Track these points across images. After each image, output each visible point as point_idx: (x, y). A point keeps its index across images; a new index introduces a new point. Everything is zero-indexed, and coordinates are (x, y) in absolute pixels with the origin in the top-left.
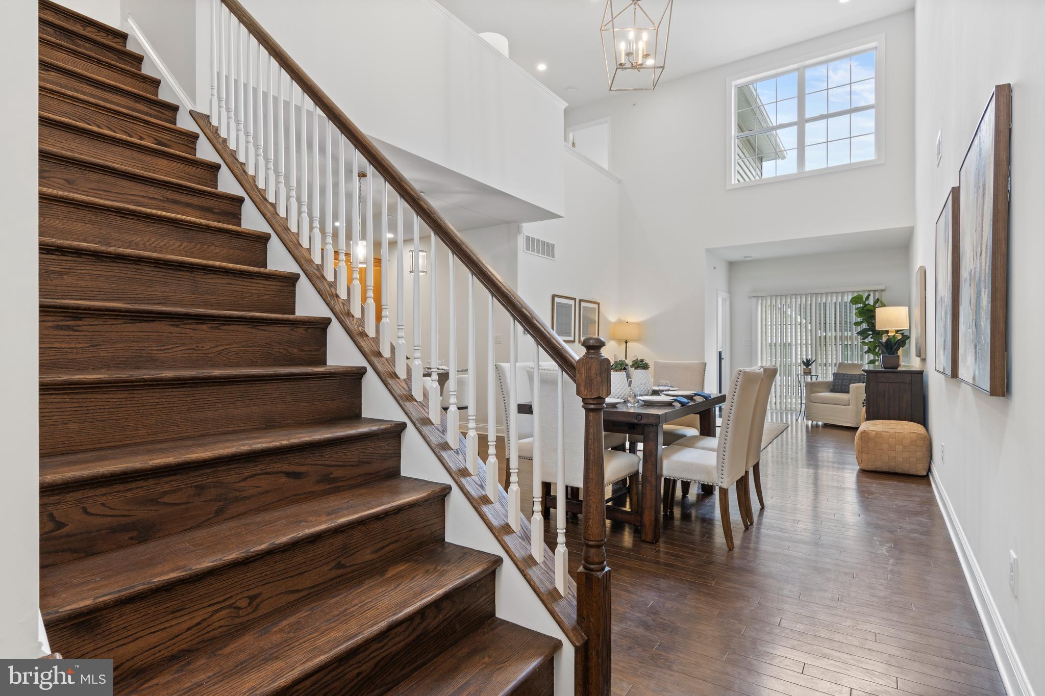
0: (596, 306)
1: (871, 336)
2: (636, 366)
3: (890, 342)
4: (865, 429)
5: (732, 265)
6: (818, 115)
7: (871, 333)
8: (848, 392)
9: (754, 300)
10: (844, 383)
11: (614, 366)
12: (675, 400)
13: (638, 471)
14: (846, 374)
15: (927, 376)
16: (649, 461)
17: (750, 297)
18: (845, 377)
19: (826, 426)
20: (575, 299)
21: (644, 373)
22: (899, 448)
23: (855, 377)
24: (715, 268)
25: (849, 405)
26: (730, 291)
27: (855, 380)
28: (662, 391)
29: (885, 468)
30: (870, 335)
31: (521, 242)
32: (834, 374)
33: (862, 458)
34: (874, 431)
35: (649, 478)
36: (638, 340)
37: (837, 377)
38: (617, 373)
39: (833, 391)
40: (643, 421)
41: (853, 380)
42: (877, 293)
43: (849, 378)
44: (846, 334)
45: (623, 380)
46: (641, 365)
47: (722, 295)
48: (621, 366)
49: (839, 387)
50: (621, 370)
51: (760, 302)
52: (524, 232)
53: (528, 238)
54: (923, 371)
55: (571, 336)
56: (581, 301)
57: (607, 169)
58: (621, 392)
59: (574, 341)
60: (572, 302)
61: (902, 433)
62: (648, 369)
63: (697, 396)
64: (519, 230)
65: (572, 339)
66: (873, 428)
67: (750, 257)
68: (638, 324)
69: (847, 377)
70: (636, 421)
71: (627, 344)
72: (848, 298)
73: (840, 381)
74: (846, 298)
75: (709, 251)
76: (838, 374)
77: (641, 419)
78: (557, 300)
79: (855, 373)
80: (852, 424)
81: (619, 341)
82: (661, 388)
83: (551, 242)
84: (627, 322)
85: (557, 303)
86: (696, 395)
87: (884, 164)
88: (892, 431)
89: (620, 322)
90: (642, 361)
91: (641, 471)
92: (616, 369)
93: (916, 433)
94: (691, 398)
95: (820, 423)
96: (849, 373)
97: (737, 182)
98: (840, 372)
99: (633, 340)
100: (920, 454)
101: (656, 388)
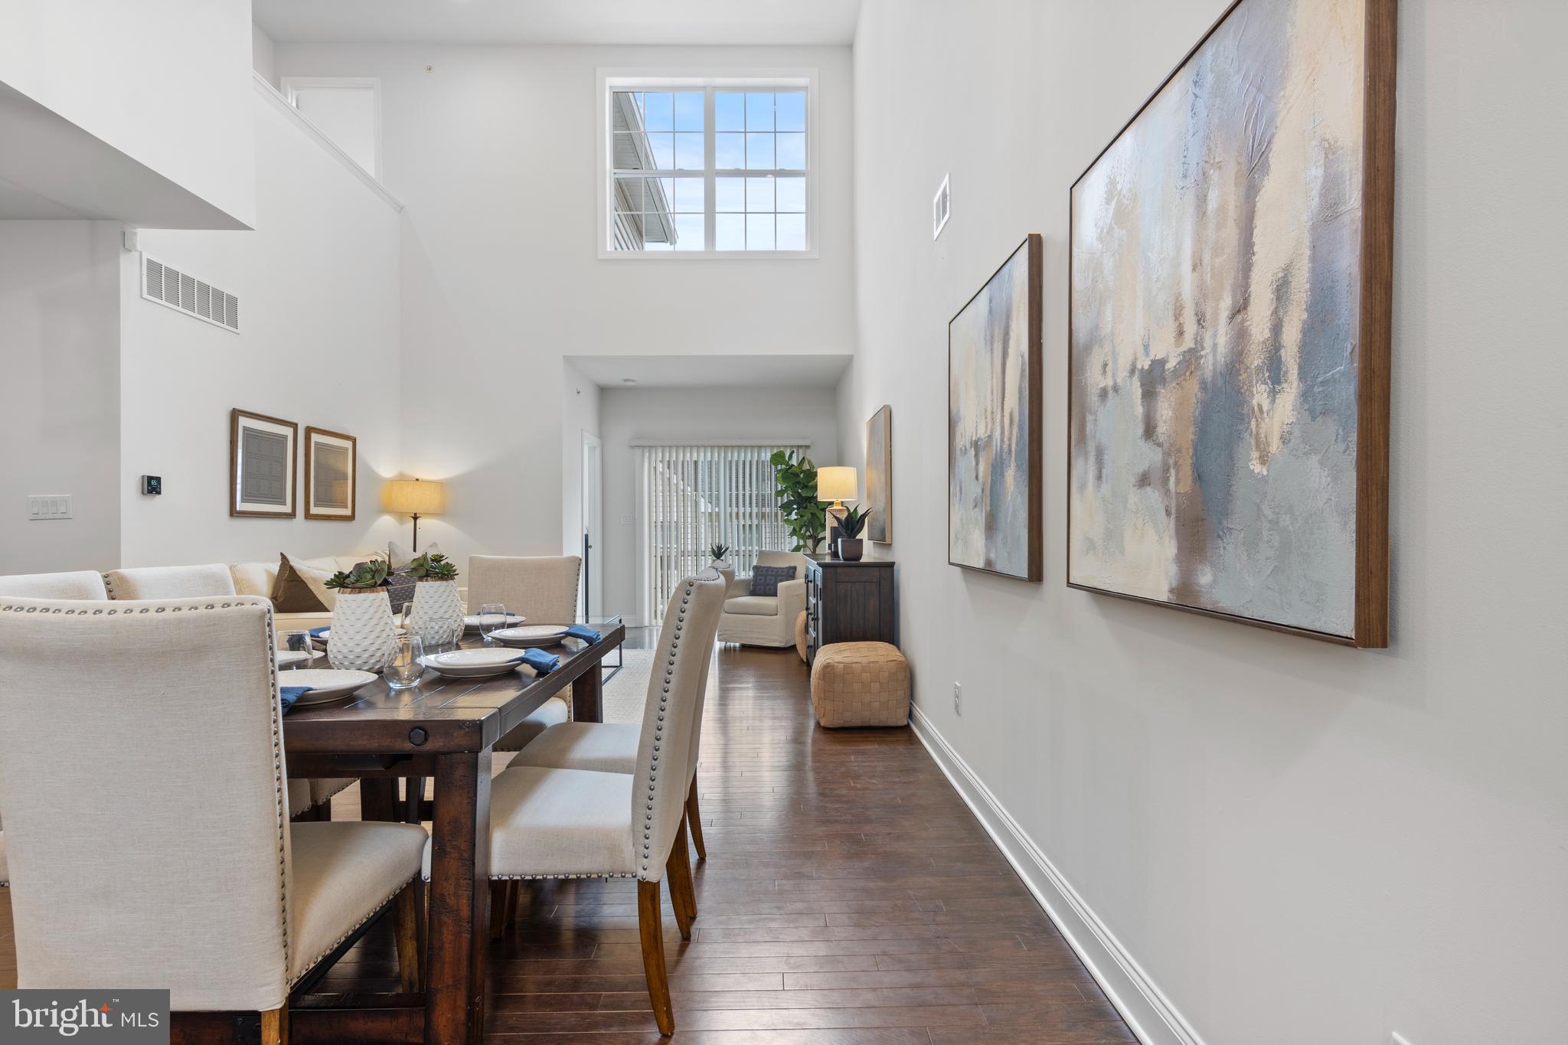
0: (348, 444)
1: (796, 511)
2: (422, 572)
3: (852, 518)
4: (827, 661)
5: (604, 393)
6: (733, 168)
7: (795, 506)
8: (775, 594)
9: (638, 452)
10: (768, 582)
11: (352, 578)
12: (523, 660)
13: (419, 872)
14: (770, 568)
15: (899, 571)
16: (448, 849)
17: (632, 447)
18: (770, 573)
19: (745, 648)
20: (295, 426)
21: (442, 589)
22: (875, 686)
23: (782, 572)
24: (579, 392)
25: (776, 615)
26: (601, 435)
27: (783, 576)
28: (488, 628)
29: (856, 722)
30: (795, 509)
31: (131, 274)
32: (755, 568)
33: (825, 709)
34: (842, 663)
35: (451, 901)
36: (441, 514)
37: (759, 573)
38: (361, 595)
39: (753, 593)
40: (432, 745)
41: (780, 575)
42: (801, 451)
43: (774, 573)
44: (764, 511)
45: (378, 615)
46: (436, 569)
47: (590, 440)
48: (373, 578)
49: (762, 587)
50: (372, 587)
51: (647, 455)
52: (139, 247)
53: (154, 268)
54: (894, 563)
55: (284, 503)
56: (309, 431)
57: (373, 177)
58: (373, 648)
59: (292, 515)
60: (288, 431)
61: (878, 662)
62: (453, 579)
63: (570, 637)
64: (124, 243)
65: (287, 509)
66: (838, 658)
67: (633, 381)
68: (440, 484)
69: (772, 571)
70: (408, 746)
71: (418, 521)
72: (767, 456)
73: (763, 578)
74: (763, 454)
75: (569, 361)
76: (760, 567)
77: (426, 739)
78: (243, 422)
79: (782, 566)
80: (781, 642)
81: (400, 515)
82: (487, 620)
83: (228, 290)
84: (417, 480)
85: (245, 429)
86: (567, 634)
87: (817, 259)
88: (864, 661)
89: (402, 479)
90: (438, 559)
91: (426, 873)
92: (359, 585)
93: (895, 660)
94: (553, 645)
95: (737, 645)
96: (775, 566)
97: (613, 249)
98: (763, 565)
99: (429, 514)
100: (901, 693)
101: (473, 620)
